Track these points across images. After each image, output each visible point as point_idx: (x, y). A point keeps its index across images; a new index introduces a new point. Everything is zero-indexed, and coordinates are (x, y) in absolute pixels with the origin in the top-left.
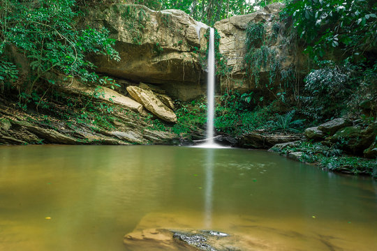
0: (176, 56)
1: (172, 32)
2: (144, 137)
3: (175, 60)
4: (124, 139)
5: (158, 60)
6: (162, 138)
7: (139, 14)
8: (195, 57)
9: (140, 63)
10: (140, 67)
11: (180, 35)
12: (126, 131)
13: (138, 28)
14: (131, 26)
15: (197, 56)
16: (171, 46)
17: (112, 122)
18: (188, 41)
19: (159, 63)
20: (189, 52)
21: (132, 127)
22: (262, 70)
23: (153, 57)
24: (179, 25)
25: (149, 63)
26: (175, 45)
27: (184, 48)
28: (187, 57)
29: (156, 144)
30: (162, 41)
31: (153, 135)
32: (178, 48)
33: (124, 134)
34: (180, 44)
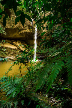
0: (25, 31)
3: (24, 32)
4: (10, 59)
5: (20, 33)
7: (12, 19)
8: (31, 30)
9: (15, 34)
10: (16, 36)
12: (11, 56)
13: (12, 23)
14: (10, 23)
16: (23, 28)
17: (6, 54)
18: (28, 25)
20: (29, 29)
21: (13, 55)
23: (19, 32)
25: (18, 34)
27: (27, 28)
28: (28, 31)
30: (19, 26)
32: (25, 28)
33: (10, 57)
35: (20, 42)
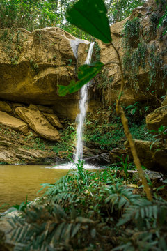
0: (50, 71)
1: (45, 47)
2: (17, 156)
3: (50, 75)
5: (37, 78)
6: (36, 158)
7: (17, 36)
8: (71, 70)
10: (24, 88)
11: (54, 50)
13: (16, 49)
14: (9, 48)
15: (73, 69)
16: (45, 61)
18: (62, 54)
19: (38, 81)
20: (64, 66)
21: (6, 146)
22: (141, 72)
23: (33, 76)
24: (53, 40)
25: (31, 82)
26: (49, 61)
27: (59, 62)
28: (62, 71)
29: (28, 164)
30: (36, 58)
31: (27, 154)
32: (52, 63)
34: (54, 59)
35: (36, 110)
